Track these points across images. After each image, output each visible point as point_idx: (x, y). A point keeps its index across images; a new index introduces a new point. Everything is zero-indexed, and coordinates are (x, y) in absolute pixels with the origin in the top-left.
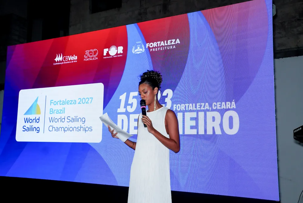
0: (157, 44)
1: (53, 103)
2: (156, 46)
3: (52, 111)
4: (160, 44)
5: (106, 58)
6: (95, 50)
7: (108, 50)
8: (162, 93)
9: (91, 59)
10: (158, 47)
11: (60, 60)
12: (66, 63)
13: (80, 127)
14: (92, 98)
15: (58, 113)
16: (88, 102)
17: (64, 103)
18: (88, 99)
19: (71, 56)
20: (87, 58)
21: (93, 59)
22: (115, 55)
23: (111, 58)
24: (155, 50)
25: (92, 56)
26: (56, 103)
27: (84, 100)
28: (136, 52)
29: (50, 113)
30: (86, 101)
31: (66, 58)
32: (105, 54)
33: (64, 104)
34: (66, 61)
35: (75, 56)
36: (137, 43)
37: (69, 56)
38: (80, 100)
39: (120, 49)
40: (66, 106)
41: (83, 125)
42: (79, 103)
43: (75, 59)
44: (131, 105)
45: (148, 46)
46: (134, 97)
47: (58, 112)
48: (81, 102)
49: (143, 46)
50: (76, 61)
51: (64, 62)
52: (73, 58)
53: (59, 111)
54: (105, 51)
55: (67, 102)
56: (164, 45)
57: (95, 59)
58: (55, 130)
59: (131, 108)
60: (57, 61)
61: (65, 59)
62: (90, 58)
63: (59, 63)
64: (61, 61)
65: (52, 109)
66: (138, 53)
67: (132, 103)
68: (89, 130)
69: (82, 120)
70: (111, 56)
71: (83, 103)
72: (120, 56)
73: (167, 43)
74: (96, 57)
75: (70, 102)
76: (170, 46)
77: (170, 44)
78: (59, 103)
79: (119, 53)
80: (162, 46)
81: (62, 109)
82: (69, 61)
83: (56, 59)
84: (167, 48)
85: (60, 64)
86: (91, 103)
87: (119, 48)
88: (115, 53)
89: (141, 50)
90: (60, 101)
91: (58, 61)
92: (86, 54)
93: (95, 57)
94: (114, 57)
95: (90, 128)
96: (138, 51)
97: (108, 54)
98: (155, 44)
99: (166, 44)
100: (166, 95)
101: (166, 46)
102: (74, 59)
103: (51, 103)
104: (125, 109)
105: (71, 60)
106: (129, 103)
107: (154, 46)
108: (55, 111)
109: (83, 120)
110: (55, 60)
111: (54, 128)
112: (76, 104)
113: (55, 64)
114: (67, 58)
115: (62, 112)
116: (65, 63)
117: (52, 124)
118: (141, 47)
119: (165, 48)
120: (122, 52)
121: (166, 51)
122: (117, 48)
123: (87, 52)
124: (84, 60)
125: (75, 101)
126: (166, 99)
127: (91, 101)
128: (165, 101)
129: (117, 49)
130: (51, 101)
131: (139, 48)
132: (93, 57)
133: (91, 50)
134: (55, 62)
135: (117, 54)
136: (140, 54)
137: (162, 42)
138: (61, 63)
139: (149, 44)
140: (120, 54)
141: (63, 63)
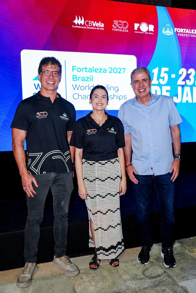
0: (184, 31)
1: (75, 69)
2: (183, 32)
3: (76, 78)
4: (186, 31)
5: (137, 32)
6: (125, 22)
7: (139, 26)
8: (187, 71)
9: (120, 30)
10: (184, 33)
11: (81, 24)
12: (90, 28)
13: (113, 96)
14: (125, 69)
15: (84, 81)
16: (120, 72)
17: (91, 70)
18: (120, 69)
19: (96, 22)
20: (116, 28)
21: (123, 30)
22: (147, 32)
23: (143, 34)
24: (182, 35)
25: (121, 28)
26: (80, 70)
27: (115, 70)
28: (166, 33)
29: (73, 80)
30: (118, 72)
31: (89, 23)
32: (136, 28)
33: (91, 72)
34: (89, 26)
35: (101, 23)
36: (167, 25)
37: (93, 22)
38: (110, 69)
39: (151, 28)
40: (94, 74)
41: (116, 94)
42: (110, 72)
43: (102, 27)
44: (163, 78)
45: (176, 30)
46: (165, 72)
47: (83, 79)
48: (112, 71)
49: (172, 29)
50: (103, 29)
51: (87, 26)
52: (98, 25)
53: (86, 79)
54: (136, 26)
55: (95, 70)
56: (188, 33)
57: (125, 31)
58: (82, 98)
59: (163, 80)
60: (76, 24)
61: (87, 23)
62: (119, 28)
63: (80, 27)
64: (83, 24)
65: (76, 76)
66: (168, 35)
67: (164, 77)
68: (124, 98)
69: (114, 89)
70: (143, 32)
71: (114, 72)
72: (151, 33)
73: (191, 31)
74: (127, 29)
75: (99, 70)
76: (193, 34)
77: (193, 33)
78: (84, 70)
79: (150, 30)
80: (187, 33)
81: (90, 77)
82: (93, 26)
83: (76, 21)
84: (191, 36)
85: (81, 29)
86: (124, 73)
87: (150, 25)
88: (147, 30)
89: (170, 32)
90: (86, 68)
91: (78, 24)
92: (114, 24)
93: (125, 30)
94: (145, 33)
95: (125, 96)
96: (168, 33)
97: (139, 29)
98: (181, 30)
99: (190, 33)
100: (190, 73)
101: (190, 34)
102: (100, 26)
103: (73, 69)
104: (158, 81)
105: (96, 27)
106: (161, 76)
107: (181, 32)
108: (80, 78)
109: (116, 89)
110: (74, 22)
111: (80, 97)
112: (106, 72)
113: (75, 27)
114: (91, 23)
115: (89, 79)
116: (88, 28)
117: (76, 91)
118: (170, 30)
119: (189, 35)
120: (153, 31)
121: (190, 38)
122: (148, 25)
123: (116, 22)
124: (113, 30)
125: (105, 70)
126: (190, 76)
127: (124, 71)
128: (190, 78)
129: (148, 27)
130: (73, 67)
131: (168, 30)
132: (123, 29)
133: (120, 21)
134: (74, 24)
135: (148, 31)
136: (169, 35)
137: (187, 30)
138: (83, 27)
139: (176, 29)
140: (151, 32)
141: (85, 28)
